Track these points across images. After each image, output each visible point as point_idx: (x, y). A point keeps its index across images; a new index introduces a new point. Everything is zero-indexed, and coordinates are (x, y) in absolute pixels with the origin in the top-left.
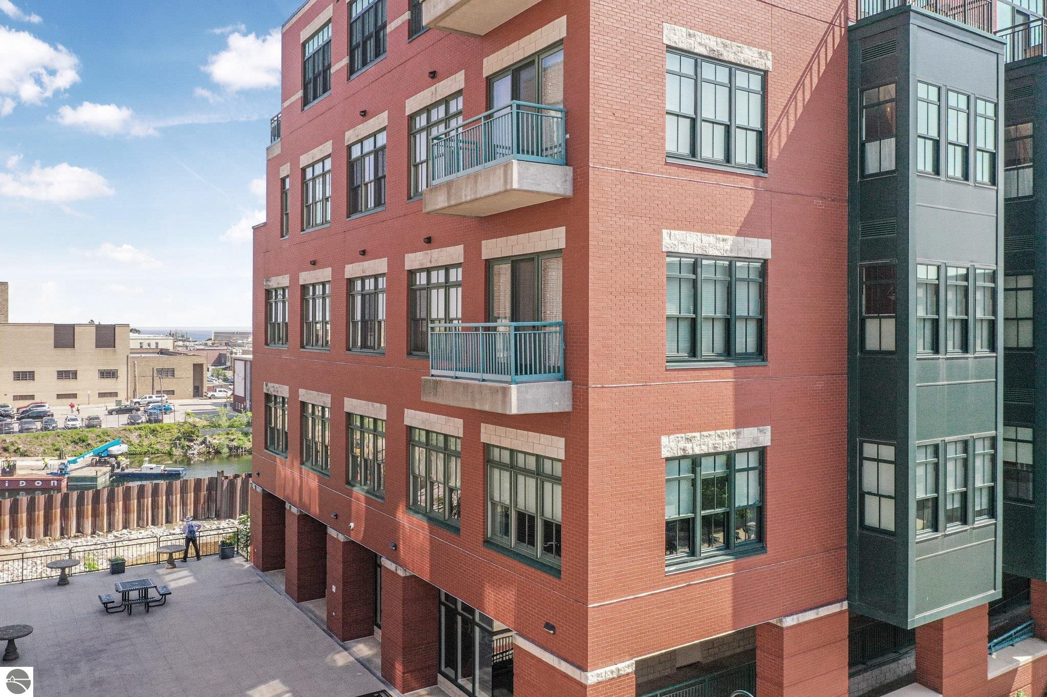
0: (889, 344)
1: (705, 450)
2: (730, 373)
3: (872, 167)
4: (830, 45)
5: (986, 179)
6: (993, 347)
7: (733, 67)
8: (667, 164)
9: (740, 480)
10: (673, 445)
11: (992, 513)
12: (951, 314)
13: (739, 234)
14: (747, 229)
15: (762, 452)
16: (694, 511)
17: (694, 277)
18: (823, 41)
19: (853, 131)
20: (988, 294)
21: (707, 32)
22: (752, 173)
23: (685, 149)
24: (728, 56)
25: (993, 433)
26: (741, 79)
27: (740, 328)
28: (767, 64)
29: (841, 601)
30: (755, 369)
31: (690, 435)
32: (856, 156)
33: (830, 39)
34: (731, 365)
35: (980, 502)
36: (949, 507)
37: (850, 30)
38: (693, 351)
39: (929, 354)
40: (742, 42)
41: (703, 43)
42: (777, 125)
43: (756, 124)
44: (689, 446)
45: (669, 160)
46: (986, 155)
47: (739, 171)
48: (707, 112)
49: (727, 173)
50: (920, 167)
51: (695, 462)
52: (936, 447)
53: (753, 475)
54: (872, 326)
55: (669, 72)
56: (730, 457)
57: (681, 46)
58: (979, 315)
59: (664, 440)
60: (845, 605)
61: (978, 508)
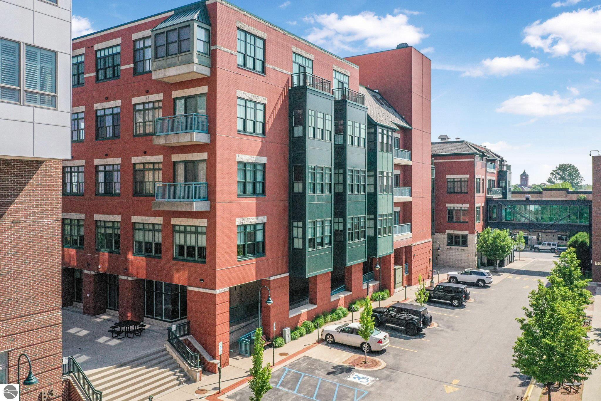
0: (301, 190)
1: (248, 223)
2: (255, 199)
3: (296, 135)
4: (283, 95)
5: (329, 139)
6: (330, 192)
7: (256, 103)
8: (237, 134)
9: (258, 233)
10: (239, 221)
11: (330, 244)
12: (318, 181)
13: (257, 155)
14: (260, 154)
15: (264, 224)
16: (245, 242)
17: (245, 169)
18: (282, 94)
19: (290, 122)
20: (329, 175)
21: (249, 92)
22: (261, 136)
23: (242, 129)
24: (255, 100)
25: (330, 219)
26: (258, 106)
27: (258, 185)
28: (265, 102)
29: (287, 273)
30: (261, 198)
31: (244, 218)
32: (291, 131)
33: (283, 93)
34: (255, 196)
35: (327, 240)
36: (318, 241)
37: (289, 90)
38: (245, 192)
39: (312, 193)
40: (259, 95)
41: (248, 96)
42: (268, 121)
43: (262, 121)
44: (244, 221)
45: (238, 132)
46: (329, 132)
47: (258, 136)
48: (248, 117)
49: (254, 136)
50: (310, 136)
51: (245, 227)
52: (314, 222)
53: (262, 231)
54: (296, 185)
55: (238, 105)
56: (255, 226)
57: (241, 97)
58: (327, 182)
59: (237, 219)
60: (288, 274)
61: (326, 242)
